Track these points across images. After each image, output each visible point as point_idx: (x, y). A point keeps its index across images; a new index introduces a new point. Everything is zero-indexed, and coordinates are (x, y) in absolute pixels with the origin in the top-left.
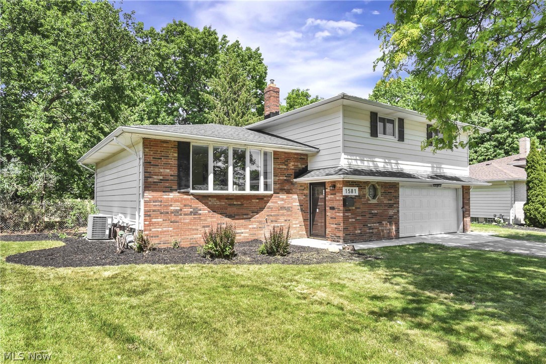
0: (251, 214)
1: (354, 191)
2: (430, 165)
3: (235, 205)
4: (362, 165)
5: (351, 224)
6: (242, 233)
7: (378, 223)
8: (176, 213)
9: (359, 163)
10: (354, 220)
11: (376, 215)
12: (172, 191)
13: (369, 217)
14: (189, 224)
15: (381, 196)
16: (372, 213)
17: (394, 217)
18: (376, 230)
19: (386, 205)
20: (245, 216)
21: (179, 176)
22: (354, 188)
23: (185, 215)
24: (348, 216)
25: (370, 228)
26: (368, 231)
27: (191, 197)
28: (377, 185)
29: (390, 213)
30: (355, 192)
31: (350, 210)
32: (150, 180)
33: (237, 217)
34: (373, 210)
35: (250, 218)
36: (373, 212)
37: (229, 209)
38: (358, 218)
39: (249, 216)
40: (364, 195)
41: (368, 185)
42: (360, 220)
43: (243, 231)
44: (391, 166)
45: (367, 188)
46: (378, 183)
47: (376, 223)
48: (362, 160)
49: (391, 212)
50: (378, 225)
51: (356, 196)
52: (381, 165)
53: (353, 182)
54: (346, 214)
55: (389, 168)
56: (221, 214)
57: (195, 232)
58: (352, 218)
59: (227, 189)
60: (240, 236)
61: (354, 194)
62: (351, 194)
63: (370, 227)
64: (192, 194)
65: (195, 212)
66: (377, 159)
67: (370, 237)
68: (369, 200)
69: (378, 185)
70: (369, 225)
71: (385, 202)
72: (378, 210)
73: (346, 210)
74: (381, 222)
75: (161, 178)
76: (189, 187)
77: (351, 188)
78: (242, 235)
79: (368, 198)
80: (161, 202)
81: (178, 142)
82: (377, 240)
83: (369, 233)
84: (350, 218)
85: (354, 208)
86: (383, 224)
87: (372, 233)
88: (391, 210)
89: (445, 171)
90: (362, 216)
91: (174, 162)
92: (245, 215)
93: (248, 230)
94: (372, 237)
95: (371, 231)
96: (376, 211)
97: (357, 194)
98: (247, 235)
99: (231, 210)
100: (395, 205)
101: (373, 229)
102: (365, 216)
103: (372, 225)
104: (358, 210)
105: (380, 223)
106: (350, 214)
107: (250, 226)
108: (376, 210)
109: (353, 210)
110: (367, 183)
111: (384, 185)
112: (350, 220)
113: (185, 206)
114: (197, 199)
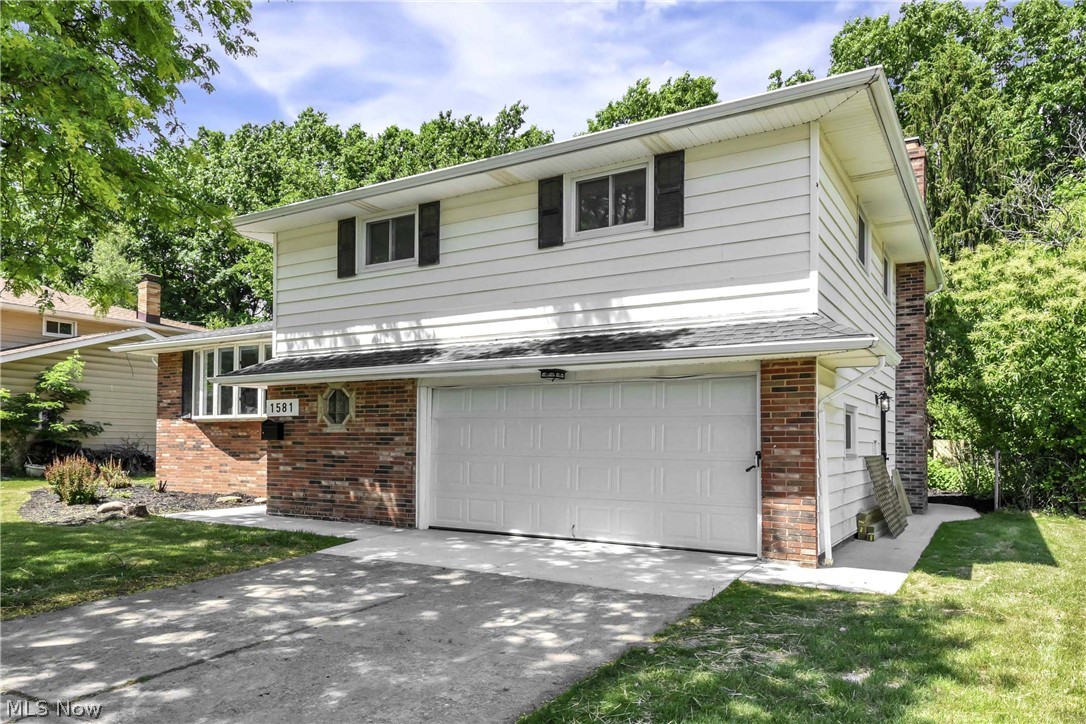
0: (260, 452)
1: (288, 407)
2: (550, 309)
3: (239, 436)
4: (318, 347)
5: (283, 476)
6: (248, 482)
7: (347, 479)
8: (181, 446)
9: (312, 344)
10: (289, 469)
11: (341, 460)
12: (178, 417)
13: (325, 465)
14: (192, 462)
15: (357, 416)
16: (334, 457)
17: (396, 468)
18: (343, 496)
19: (370, 438)
20: (252, 456)
21: (183, 398)
22: (288, 401)
23: (189, 449)
24: (277, 459)
25: (327, 490)
26: (321, 495)
27: (194, 425)
28: (344, 390)
29: (381, 459)
30: (292, 408)
31: (281, 447)
32: (161, 404)
33: (242, 456)
34: (334, 448)
35: (258, 459)
36: (334, 452)
37: (233, 443)
38: (298, 465)
39: (257, 456)
40: (314, 416)
41: (322, 392)
42: (303, 469)
43: (249, 478)
44: (398, 338)
45: (320, 398)
46: (348, 384)
47: (341, 480)
48: (318, 338)
49: (385, 456)
50: (347, 484)
51: (294, 417)
52: (366, 339)
53: (289, 387)
54: (274, 455)
55: (389, 342)
56: (223, 450)
57: (197, 474)
58: (286, 464)
59: (231, 413)
60: (245, 486)
61: (288, 413)
62: (282, 414)
63: (326, 487)
64: (195, 422)
65: (197, 448)
66: (357, 329)
67: (326, 510)
68: (326, 426)
69: (351, 390)
70: (324, 483)
71: (367, 430)
72: (349, 449)
73: (273, 447)
74: (357, 480)
75: (169, 401)
76: (191, 412)
77: (282, 401)
78: (248, 485)
79: (322, 421)
80: (169, 432)
81: (183, 352)
82: (342, 520)
83: (324, 501)
84: (282, 464)
85: (290, 443)
86: (363, 484)
87: (332, 501)
88: (386, 449)
89: (635, 316)
90: (307, 460)
91: (179, 380)
92: (252, 453)
93: (255, 479)
94: (331, 510)
95: (329, 496)
96: (342, 453)
97: (296, 412)
98: (253, 486)
99: (236, 445)
100: (397, 439)
101: (334, 492)
102: (315, 461)
103: (332, 483)
104: (298, 448)
105: (354, 481)
106: (281, 455)
107: (259, 472)
108: (342, 449)
109: (287, 447)
110: (320, 387)
111: (368, 388)
112: (282, 468)
113: (189, 438)
114: (200, 428)
